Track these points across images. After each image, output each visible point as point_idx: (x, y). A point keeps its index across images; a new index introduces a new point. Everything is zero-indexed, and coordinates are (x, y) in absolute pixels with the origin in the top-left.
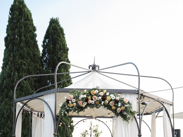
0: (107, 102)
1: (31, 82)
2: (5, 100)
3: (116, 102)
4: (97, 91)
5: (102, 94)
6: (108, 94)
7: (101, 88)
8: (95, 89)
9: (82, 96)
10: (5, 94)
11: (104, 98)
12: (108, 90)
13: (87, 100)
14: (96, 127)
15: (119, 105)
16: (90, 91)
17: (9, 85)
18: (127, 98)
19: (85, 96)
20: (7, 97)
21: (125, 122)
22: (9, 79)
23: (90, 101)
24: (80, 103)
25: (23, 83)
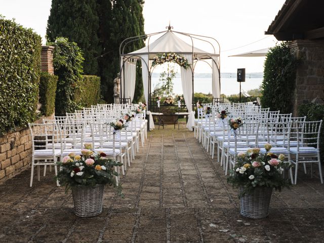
0: (175, 59)
1: (93, 5)
2: (62, 29)
3: (180, 59)
4: (170, 54)
5: (173, 55)
6: (176, 55)
7: (172, 51)
8: (169, 53)
9: (163, 57)
10: (62, 22)
11: (174, 57)
12: (176, 53)
13: (165, 59)
14: (172, 69)
15: (182, 61)
16: (167, 53)
17: (66, 10)
18: (186, 57)
19: (164, 57)
20: (65, 25)
21: (185, 70)
22: (67, 3)
23: (167, 59)
24: (162, 60)
25: (85, 8)
